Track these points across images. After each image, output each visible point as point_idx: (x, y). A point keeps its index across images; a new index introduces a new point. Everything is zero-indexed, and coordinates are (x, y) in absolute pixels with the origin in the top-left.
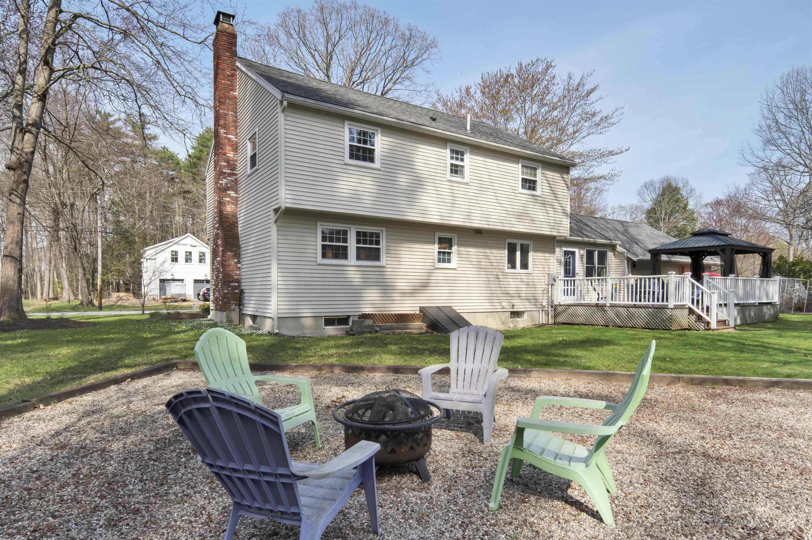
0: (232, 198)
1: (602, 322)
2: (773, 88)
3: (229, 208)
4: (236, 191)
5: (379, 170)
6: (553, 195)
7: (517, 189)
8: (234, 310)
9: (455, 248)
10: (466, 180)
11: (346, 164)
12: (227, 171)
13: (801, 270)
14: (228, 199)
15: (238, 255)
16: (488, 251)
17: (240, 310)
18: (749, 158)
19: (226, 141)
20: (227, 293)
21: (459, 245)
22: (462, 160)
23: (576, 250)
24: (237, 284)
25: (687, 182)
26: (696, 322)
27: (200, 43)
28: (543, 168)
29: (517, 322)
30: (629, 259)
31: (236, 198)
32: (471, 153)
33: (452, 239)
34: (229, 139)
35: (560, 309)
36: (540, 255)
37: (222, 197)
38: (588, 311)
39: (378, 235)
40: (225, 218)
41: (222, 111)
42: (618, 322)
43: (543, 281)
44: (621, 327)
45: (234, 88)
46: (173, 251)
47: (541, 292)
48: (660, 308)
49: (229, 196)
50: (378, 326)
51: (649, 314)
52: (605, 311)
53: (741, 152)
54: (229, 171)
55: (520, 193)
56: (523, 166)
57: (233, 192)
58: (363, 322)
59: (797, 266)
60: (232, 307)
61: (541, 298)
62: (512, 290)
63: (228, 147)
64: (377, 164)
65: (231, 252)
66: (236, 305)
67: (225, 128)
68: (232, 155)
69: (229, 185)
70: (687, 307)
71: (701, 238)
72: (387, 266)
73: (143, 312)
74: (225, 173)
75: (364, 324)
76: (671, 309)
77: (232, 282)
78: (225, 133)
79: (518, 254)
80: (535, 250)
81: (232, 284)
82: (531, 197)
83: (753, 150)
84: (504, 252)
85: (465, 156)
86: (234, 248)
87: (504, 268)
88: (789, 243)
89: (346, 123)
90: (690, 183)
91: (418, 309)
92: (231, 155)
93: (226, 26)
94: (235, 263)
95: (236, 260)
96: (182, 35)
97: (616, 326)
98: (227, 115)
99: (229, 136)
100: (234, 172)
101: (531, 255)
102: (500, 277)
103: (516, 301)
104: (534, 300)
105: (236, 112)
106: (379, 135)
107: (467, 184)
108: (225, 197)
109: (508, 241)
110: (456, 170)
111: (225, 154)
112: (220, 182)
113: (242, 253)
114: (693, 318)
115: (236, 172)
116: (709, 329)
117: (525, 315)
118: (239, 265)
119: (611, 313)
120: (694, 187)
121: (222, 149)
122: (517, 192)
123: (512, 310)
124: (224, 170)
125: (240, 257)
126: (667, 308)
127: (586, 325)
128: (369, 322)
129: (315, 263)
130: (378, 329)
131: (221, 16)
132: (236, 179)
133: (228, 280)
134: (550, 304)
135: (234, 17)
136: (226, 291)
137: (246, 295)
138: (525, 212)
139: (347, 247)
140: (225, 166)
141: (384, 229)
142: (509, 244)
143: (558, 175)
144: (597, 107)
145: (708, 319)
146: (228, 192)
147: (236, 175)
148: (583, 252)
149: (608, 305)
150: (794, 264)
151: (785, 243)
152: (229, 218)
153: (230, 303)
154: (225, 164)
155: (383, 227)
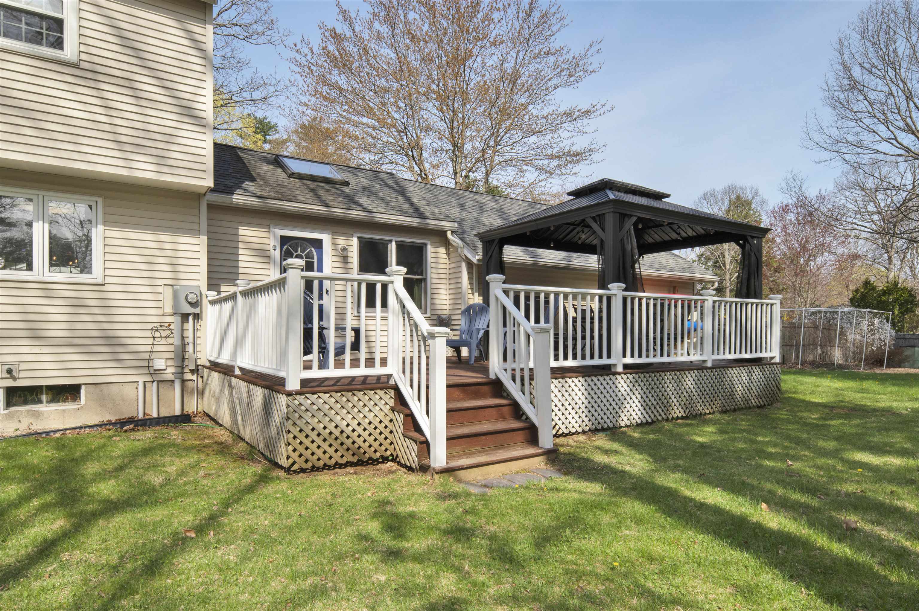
2: (847, 32)
13: (896, 300)
18: (817, 137)
23: (326, 238)
25: (757, 192)
29: (37, 415)
30: (469, 261)
35: (205, 377)
36: (134, 235)
43: (149, 304)
47: (143, 333)
53: (805, 129)
59: (889, 294)
61: (148, 348)
80: (123, 225)
83: (822, 125)
88: (887, 269)
90: (760, 193)
101: (100, 233)
117: (83, 396)
120: (765, 197)
123: (11, 383)
145: (425, 427)
148: (348, 242)
150: (884, 293)
151: (883, 269)
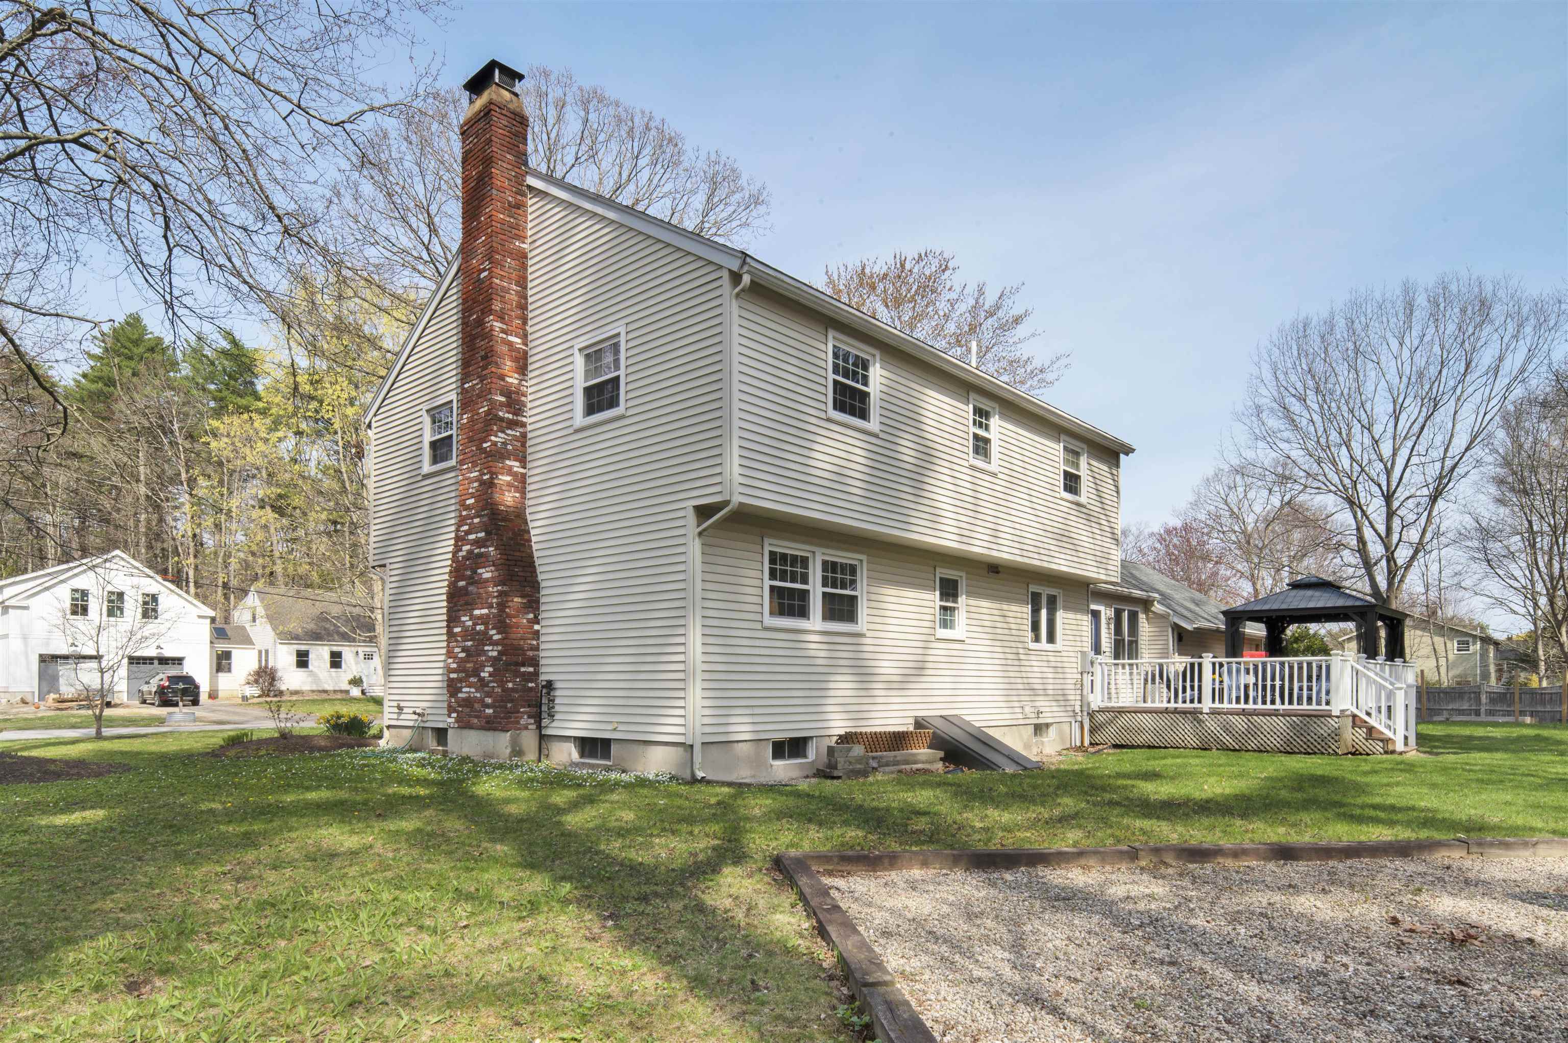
0: (514, 475)
1: (1195, 742)
3: (509, 498)
4: (523, 462)
5: (876, 436)
6: (1099, 505)
7: (1057, 489)
8: (526, 728)
9: (962, 599)
10: (993, 467)
11: (829, 420)
12: (507, 415)
14: (508, 478)
15: (533, 604)
16: (1005, 607)
17: (539, 727)
19: (505, 349)
20: (513, 690)
21: (969, 594)
22: (987, 428)
23: (1103, 609)
24: (531, 669)
26: (1367, 740)
27: (337, 125)
28: (1091, 455)
29: (1043, 743)
30: (1176, 628)
31: (524, 476)
32: (1003, 416)
33: (957, 581)
34: (510, 344)
35: (1100, 718)
36: (1070, 615)
37: (496, 474)
38: (1164, 721)
39: (853, 570)
40: (504, 520)
41: (497, 281)
42: (1228, 740)
43: (1075, 665)
44: (1235, 750)
45: (521, 233)
46: (75, 591)
47: (1072, 687)
48: (1315, 716)
49: (510, 471)
50: (874, 758)
51: (1293, 726)
52: (1200, 721)
54: (510, 416)
55: (1062, 499)
56: (1065, 448)
57: (517, 464)
58: (849, 750)
60: (522, 722)
62: (1036, 683)
63: (509, 363)
64: (873, 424)
65: (521, 597)
66: (529, 717)
67: (501, 318)
68: (516, 382)
69: (510, 447)
70: (1348, 713)
71: (1309, 593)
72: (869, 634)
73: (99, 732)
74: (502, 419)
75: (851, 754)
76: (1338, 717)
77: (524, 665)
78: (503, 331)
79: (1044, 613)
80: (1066, 608)
81: (523, 669)
82: (1074, 507)
84: (1025, 610)
85: (992, 420)
86: (528, 589)
87: (1026, 639)
89: (831, 334)
91: (912, 721)
92: (513, 380)
93: (507, 95)
94: (529, 621)
95: (531, 616)
96: (296, 101)
97: (1224, 749)
98: (507, 291)
99: (511, 338)
100: (520, 418)
101: (1060, 615)
102: (1022, 657)
103: (1042, 703)
104: (1061, 698)
105: (525, 288)
106: (878, 365)
107: (994, 475)
108: (502, 474)
109: (1033, 588)
110: (981, 446)
111: (502, 377)
112: (493, 438)
113: (542, 600)
114: (1362, 732)
115: (524, 419)
116: (1393, 752)
117: (1052, 731)
118: (536, 627)
119: (1212, 725)
121: (498, 366)
122: (1057, 495)
123: (1036, 721)
124: (501, 414)
125: (538, 608)
126: (1330, 716)
127: (1160, 747)
128: (858, 750)
129: (759, 626)
130: (875, 765)
131: (497, 72)
132: (524, 435)
133: (515, 659)
134: (1085, 709)
135: (521, 77)
136: (510, 685)
137: (558, 693)
138: (1066, 534)
139: (808, 591)
140: (502, 404)
141: (863, 557)
142: (1033, 594)
143: (1106, 469)
144: (1024, 351)
145: (1389, 734)
146: (508, 462)
147: (524, 425)
148: (1111, 613)
149: (1206, 710)
152: (510, 520)
153: (518, 712)
154: (503, 399)
155: (862, 553)
